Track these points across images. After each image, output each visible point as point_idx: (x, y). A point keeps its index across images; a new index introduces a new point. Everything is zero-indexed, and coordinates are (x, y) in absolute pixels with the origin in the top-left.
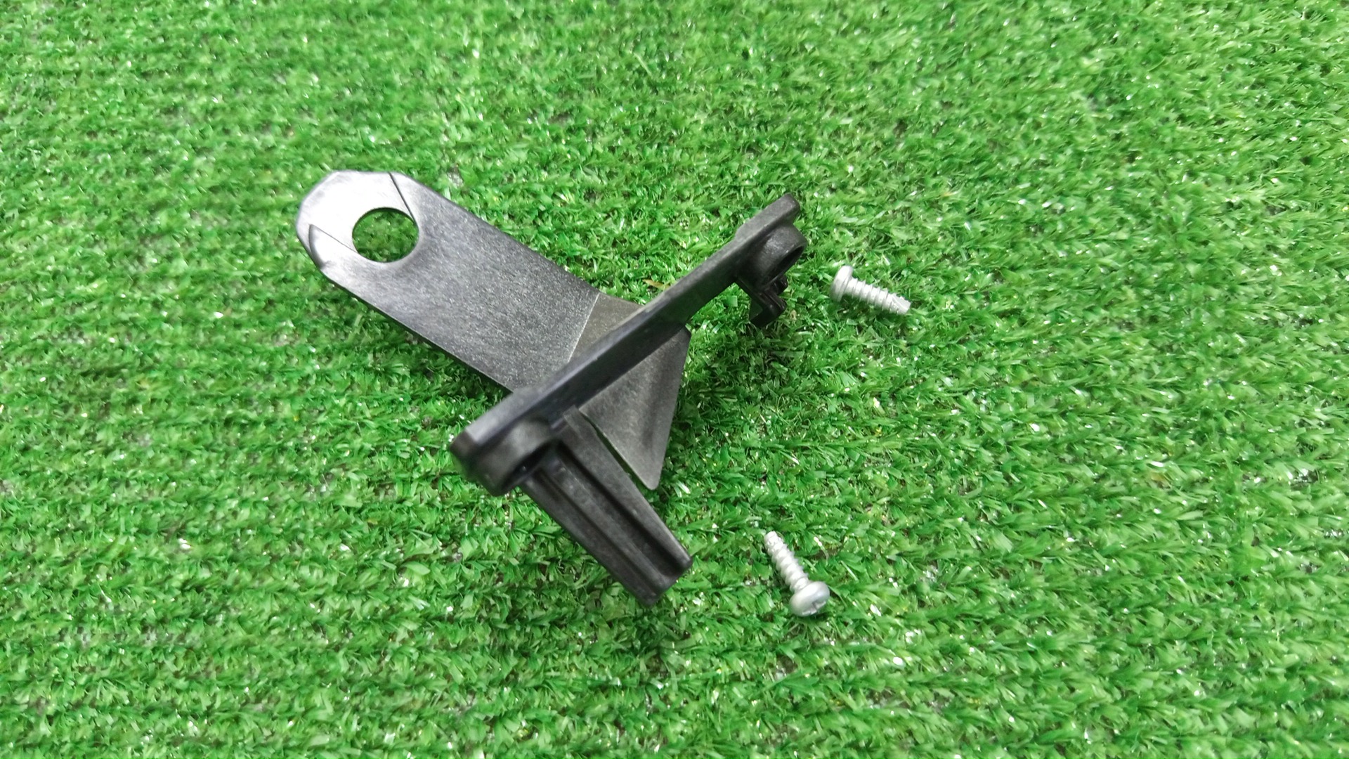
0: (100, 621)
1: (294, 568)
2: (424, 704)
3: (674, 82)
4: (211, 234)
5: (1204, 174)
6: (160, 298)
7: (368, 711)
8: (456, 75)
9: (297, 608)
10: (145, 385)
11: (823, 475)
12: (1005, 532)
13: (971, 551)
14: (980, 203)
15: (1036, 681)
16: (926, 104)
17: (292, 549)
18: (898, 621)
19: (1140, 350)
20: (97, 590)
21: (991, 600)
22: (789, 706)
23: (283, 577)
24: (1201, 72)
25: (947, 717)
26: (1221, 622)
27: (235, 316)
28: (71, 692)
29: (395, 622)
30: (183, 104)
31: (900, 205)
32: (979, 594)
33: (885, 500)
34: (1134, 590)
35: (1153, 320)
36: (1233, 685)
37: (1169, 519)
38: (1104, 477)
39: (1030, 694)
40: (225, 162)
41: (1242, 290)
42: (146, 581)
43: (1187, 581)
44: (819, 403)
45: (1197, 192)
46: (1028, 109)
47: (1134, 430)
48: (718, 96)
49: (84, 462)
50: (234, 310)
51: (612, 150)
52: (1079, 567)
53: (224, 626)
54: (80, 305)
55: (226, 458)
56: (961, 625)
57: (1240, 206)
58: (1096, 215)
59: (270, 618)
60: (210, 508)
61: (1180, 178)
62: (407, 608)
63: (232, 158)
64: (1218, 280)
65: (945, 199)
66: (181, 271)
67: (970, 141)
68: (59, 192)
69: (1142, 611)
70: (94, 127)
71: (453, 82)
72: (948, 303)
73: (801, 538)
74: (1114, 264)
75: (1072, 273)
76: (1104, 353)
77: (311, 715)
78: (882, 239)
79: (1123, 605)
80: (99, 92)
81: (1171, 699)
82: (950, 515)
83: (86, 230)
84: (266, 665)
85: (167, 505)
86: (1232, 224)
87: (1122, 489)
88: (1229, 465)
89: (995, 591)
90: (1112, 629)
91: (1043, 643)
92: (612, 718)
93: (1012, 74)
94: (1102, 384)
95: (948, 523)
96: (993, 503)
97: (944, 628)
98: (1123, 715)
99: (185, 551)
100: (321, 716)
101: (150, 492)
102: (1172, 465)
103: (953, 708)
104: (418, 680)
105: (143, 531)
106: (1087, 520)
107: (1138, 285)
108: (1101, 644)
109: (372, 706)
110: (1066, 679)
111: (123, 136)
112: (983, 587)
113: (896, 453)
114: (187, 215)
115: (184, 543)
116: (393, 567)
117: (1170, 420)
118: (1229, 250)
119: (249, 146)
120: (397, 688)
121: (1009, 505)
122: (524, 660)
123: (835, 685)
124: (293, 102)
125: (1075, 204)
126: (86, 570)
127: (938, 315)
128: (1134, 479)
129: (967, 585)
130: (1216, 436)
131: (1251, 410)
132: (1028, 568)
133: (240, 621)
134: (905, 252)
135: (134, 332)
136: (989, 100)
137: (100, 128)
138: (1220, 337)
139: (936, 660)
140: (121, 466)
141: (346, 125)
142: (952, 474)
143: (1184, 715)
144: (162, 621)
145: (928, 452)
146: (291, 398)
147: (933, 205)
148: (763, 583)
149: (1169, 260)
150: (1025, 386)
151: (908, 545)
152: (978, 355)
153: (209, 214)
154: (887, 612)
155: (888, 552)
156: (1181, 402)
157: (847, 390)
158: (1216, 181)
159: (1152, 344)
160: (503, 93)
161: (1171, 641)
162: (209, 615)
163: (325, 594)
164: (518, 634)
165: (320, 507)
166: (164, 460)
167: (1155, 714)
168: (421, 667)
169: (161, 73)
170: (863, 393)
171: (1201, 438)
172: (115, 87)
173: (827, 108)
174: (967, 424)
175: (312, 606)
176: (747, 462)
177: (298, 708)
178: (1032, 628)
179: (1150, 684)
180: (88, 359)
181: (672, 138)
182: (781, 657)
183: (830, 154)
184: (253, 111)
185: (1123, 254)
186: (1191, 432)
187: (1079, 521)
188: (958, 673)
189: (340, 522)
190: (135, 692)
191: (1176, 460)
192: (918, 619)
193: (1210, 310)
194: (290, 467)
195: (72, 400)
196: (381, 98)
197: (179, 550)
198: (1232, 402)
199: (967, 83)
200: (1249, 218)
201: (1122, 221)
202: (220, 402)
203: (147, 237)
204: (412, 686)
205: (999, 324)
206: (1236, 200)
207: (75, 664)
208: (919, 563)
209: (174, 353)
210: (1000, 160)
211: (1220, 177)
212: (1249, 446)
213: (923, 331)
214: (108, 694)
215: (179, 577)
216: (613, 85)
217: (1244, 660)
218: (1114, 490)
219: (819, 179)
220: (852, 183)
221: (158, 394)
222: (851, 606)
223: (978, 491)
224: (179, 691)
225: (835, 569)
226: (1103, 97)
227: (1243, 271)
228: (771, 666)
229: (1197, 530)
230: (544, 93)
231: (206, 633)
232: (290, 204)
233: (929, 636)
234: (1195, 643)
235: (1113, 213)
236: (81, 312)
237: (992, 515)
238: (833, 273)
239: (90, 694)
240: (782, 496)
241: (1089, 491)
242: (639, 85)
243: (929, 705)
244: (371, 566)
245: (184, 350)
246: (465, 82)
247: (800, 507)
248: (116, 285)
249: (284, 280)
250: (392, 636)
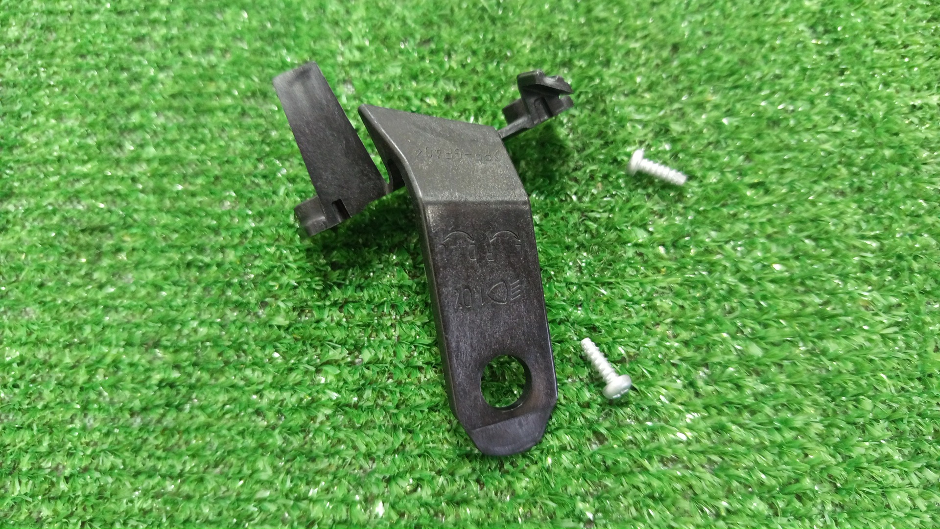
0: (100, 409)
1: (240, 370)
2: (338, 468)
3: (507, 17)
4: (172, 129)
5: (894, 85)
6: (137, 175)
7: (297, 472)
8: (348, 12)
9: (244, 399)
10: (127, 239)
11: (623, 302)
12: (756, 342)
13: (733, 357)
14: (734, 106)
15: (781, 449)
16: (692, 33)
17: (239, 357)
18: (680, 407)
19: (852, 212)
20: (97, 386)
21: (748, 392)
22: (603, 468)
23: (232, 377)
24: (892, 10)
25: (717, 476)
26: (913, 407)
27: (191, 188)
28: (81, 460)
29: (315, 408)
30: (148, 34)
31: (676, 106)
32: (739, 387)
33: (669, 320)
34: (850, 384)
35: (860, 190)
36: (923, 452)
37: (874, 333)
38: (826, 303)
39: (777, 458)
40: (181, 76)
41: (924, 168)
42: (133, 379)
43: (890, 377)
44: (620, 250)
45: (889, 97)
46: (766, 37)
47: (849, 269)
48: (541, 27)
49: (85, 295)
50: (190, 184)
51: (464, 66)
52: (810, 367)
53: (190, 412)
54: (78, 180)
55: (189, 290)
56: (725, 409)
57: (921, 108)
58: (818, 114)
59: (224, 405)
60: (178, 327)
61: (877, 87)
62: (324, 398)
63: (185, 73)
64: (907, 161)
65: (708, 102)
66: (151, 156)
67: (725, 59)
68: (60, 99)
69: (856, 399)
70: (84, 51)
71: (346, 17)
72: (713, 178)
73: (609, 349)
74: (831, 149)
75: (801, 156)
76: (826, 213)
77: (256, 476)
78: (663, 131)
79: (843, 394)
80: (87, 26)
81: (877, 462)
82: (717, 331)
83: (80, 126)
84: (222, 440)
85: (146, 325)
86: (916, 121)
87: (841, 311)
88: (917, 294)
89: (751, 384)
90: (835, 411)
91: (785, 422)
92: (475, 477)
93: (754, 11)
94: (824, 236)
95: (715, 337)
96: (748, 322)
97: (714, 411)
98: (844, 473)
99: (160, 358)
100: (264, 476)
101: (133, 316)
102: (876, 294)
103: (722, 469)
104: (333, 451)
105: (129, 344)
106: (815, 333)
107: (849, 164)
108: (826, 423)
109: (300, 469)
110: (803, 448)
111: (105, 58)
112: (741, 382)
113: (676, 286)
114: (154, 115)
115: (159, 352)
116: (313, 369)
117: (873, 262)
118: (915, 139)
119: (198, 65)
120: (318, 456)
121: (760, 323)
122: (410, 436)
123: (635, 452)
124: (229, 32)
125: (802, 106)
126: (89, 372)
127: (705, 186)
128: (849, 304)
129: (730, 381)
130: (906, 273)
131: (931, 255)
132: (773, 369)
133: (202, 408)
134: (680, 140)
135: (118, 200)
136: (738, 31)
137: (89, 52)
138: (909, 202)
139: (709, 434)
140: (112, 297)
141: (268, 49)
142: (718, 301)
143: (888, 473)
144: (145, 409)
145: (700, 286)
146: (235, 247)
147: (700, 106)
148: (581, 380)
149: (870, 147)
150: (769, 237)
151: (688, 353)
152: (735, 215)
153: (170, 114)
154: (672, 400)
155: (672, 358)
156: (881, 249)
157: (640, 241)
158: (903, 89)
159: (860, 207)
160: (383, 25)
161: (877, 421)
162: (179, 404)
163: (264, 389)
164: (405, 417)
165: (259, 325)
166: (143, 292)
167: (866, 472)
168: (335, 441)
169: (132, 12)
170: (652, 243)
171: (896, 274)
172: (98, 23)
173: (620, 35)
174: (728, 265)
175: (255, 397)
176: (567, 293)
177: (246, 471)
178: (777, 411)
179: (863, 451)
180: (86, 219)
181: (507, 58)
182: (597, 434)
183: (623, 69)
184: (200, 39)
185: (838, 142)
186: (889, 270)
187: (810, 334)
188: (724, 444)
189: (274, 337)
190: (128, 461)
191: (878, 290)
192: (695, 405)
193: (901, 182)
194: (236, 298)
195: (74, 249)
196: (294, 29)
197: (156, 358)
198: (918, 249)
199: (721, 18)
200: (928, 116)
201: (836, 118)
202: (183, 251)
203: (125, 130)
204: (329, 455)
205: (749, 193)
206: (918, 103)
207: (83, 440)
208: (696, 366)
209: (147, 215)
210: (748, 73)
211: (907, 86)
212: (931, 281)
213: (695, 198)
214: (108, 461)
215: (156, 377)
216: (463, 19)
217: (929, 434)
218: (835, 312)
219: (616, 87)
220: (640, 90)
221: (137, 245)
222: (646, 397)
223: (737, 313)
224: (159, 458)
225: (634, 370)
226: (820, 29)
227: (925, 154)
228: (589, 440)
229: (894, 340)
230: (413, 25)
231: (177, 417)
232: (229, 106)
233: (704, 418)
234: (894, 421)
235: (830, 112)
236: (79, 186)
237: (747, 331)
238: (629, 155)
239: (95, 461)
240: (594, 317)
241: (816, 313)
242: (482, 19)
243: (703, 467)
244: (297, 368)
245: (155, 212)
246: (355, 17)
247: (608, 326)
248: (104, 166)
249: (227, 162)
250: (313, 419)
